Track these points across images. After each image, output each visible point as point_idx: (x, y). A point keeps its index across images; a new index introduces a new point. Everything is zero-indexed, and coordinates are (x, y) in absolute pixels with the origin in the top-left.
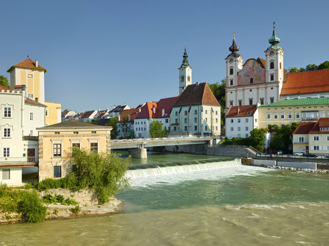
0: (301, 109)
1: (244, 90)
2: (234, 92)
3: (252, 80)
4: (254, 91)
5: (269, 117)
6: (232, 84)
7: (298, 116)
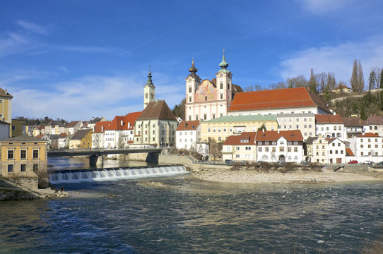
0: (233, 124)
1: (200, 106)
2: (192, 108)
3: (206, 97)
4: (208, 107)
5: (209, 131)
6: (190, 101)
7: (231, 130)
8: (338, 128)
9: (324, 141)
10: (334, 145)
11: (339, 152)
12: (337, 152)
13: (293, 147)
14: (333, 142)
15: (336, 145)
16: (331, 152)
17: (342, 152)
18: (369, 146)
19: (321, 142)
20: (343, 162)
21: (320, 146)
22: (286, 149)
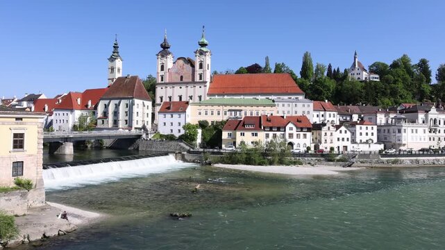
0: (228, 108)
1: (174, 87)
2: (164, 88)
3: (182, 77)
4: (184, 88)
5: (200, 114)
6: (162, 80)
7: (225, 114)
8: (332, 116)
9: (332, 128)
10: (341, 132)
11: (345, 139)
12: (343, 139)
13: (302, 133)
14: (340, 129)
15: (343, 132)
16: (338, 139)
17: (348, 139)
18: (367, 134)
19: (329, 128)
20: (349, 149)
21: (329, 133)
22: (295, 136)
